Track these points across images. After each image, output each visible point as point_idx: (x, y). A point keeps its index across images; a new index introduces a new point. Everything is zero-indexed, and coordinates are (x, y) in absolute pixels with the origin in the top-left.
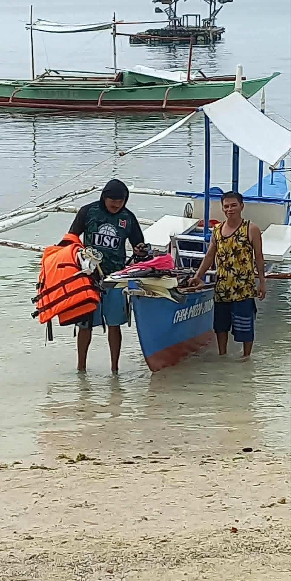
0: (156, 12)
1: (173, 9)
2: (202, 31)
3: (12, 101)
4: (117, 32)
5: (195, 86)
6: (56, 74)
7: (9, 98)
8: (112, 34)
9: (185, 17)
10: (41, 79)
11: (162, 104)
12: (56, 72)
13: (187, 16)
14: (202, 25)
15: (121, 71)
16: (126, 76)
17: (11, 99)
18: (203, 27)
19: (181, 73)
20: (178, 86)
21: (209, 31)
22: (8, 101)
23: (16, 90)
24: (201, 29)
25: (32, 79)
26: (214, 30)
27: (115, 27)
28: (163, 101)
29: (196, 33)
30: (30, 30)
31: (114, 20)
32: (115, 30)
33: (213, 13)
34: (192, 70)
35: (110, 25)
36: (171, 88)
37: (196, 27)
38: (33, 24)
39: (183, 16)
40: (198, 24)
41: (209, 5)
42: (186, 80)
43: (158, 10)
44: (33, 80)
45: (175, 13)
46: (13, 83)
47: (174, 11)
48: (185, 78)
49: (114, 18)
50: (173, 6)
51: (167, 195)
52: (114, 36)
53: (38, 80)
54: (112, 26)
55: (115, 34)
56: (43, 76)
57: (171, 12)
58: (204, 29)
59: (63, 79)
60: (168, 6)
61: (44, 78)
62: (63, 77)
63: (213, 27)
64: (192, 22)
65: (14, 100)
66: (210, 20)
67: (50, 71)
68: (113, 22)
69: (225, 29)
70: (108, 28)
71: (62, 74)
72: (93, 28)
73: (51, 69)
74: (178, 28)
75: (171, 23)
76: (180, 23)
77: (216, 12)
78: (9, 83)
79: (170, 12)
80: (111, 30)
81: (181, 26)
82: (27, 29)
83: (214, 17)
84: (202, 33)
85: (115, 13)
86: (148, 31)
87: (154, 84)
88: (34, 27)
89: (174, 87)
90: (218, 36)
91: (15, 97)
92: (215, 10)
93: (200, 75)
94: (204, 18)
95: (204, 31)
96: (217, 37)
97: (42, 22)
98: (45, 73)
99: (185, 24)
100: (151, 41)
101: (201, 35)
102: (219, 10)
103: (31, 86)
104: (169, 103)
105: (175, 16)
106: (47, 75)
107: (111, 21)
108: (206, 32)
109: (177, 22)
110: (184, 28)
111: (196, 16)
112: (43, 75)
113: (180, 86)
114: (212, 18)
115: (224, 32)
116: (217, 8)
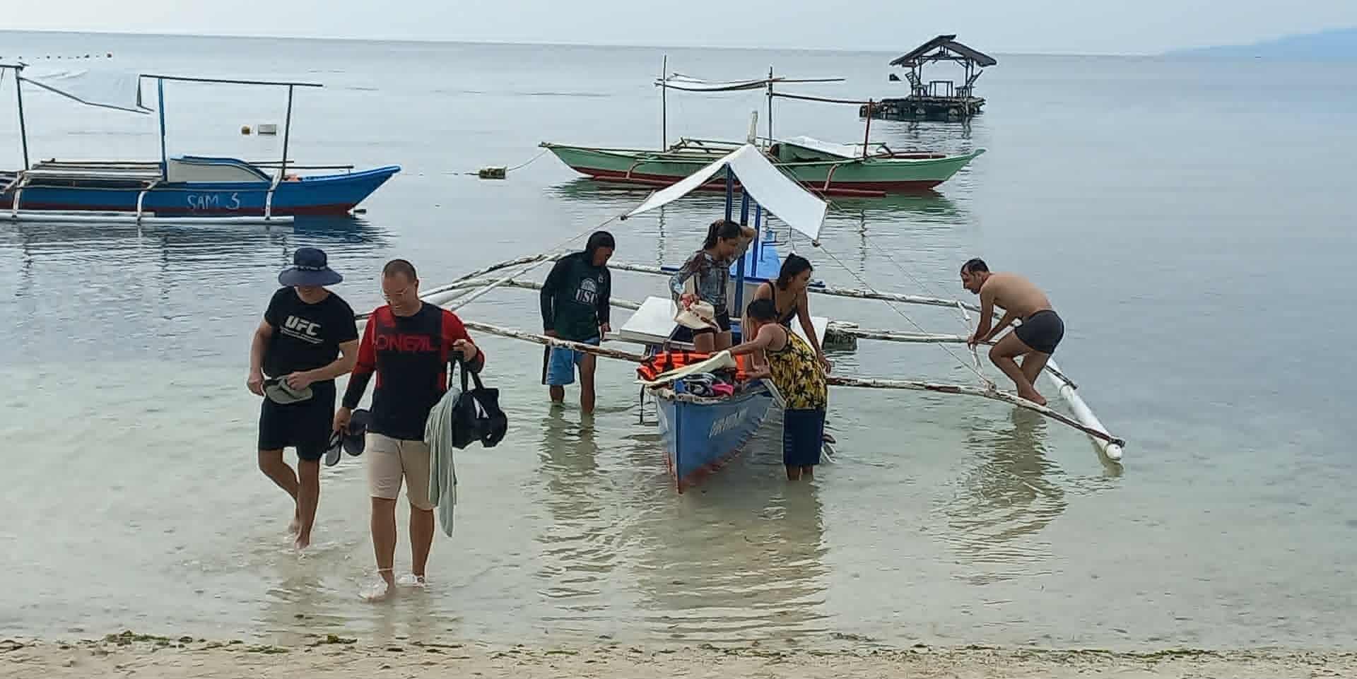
0: (891, 80)
1: (917, 74)
2: (956, 102)
3: (630, 176)
4: (774, 92)
5: (873, 163)
6: (697, 145)
7: (626, 173)
8: (768, 94)
9: (933, 85)
10: (675, 150)
11: (824, 185)
12: (698, 142)
13: (935, 82)
14: (955, 95)
15: (776, 143)
16: (783, 149)
17: (628, 173)
18: (956, 98)
19: (856, 148)
20: (847, 164)
21: (964, 103)
22: (625, 176)
23: (637, 163)
24: (953, 100)
25: (662, 150)
26: (972, 101)
27: (771, 85)
28: (825, 182)
29: (946, 105)
30: (661, 87)
31: (771, 77)
32: (771, 89)
33: (970, 79)
34: (870, 144)
35: (764, 82)
36: (838, 165)
37: (948, 97)
38: (666, 78)
39: (931, 83)
40: (950, 95)
41: (965, 69)
42: (862, 155)
43: (894, 78)
44: (665, 151)
45: (919, 79)
46: (638, 155)
47: (918, 77)
48: (860, 154)
49: (771, 74)
50: (917, 70)
51: (635, 270)
52: (770, 98)
53: (672, 152)
54: (767, 84)
55: (771, 95)
56: (678, 147)
57: (915, 78)
58: (957, 100)
59: (708, 152)
60: (910, 69)
61: (679, 149)
62: (707, 149)
63: (970, 97)
64: (941, 91)
65: (632, 175)
66: (966, 87)
67: (690, 141)
68: (769, 79)
69: (985, 100)
70: (761, 87)
71: (706, 145)
72: (741, 86)
73: (691, 138)
74: (923, 99)
75: (914, 91)
76: (925, 92)
77: (974, 77)
78: (632, 154)
79: (913, 78)
80: (766, 90)
81: (927, 96)
82: (657, 85)
83: (971, 84)
84: (956, 105)
85: (771, 68)
86: (884, 101)
87: (818, 160)
88: (667, 83)
89: (842, 164)
90: (976, 109)
91: (634, 171)
92: (972, 76)
93: (883, 150)
94: (958, 86)
95: (958, 102)
96: (974, 111)
97: (679, 78)
98: (681, 144)
99: (932, 94)
100: (887, 114)
101: (955, 107)
102: (977, 76)
103: (660, 158)
104: (831, 185)
105: (920, 83)
106: (683, 145)
107: (766, 77)
108: (961, 104)
109: (922, 91)
110: (932, 99)
111: (948, 82)
112: (678, 145)
113: (852, 163)
114: (968, 85)
115: (984, 104)
116: (974, 74)
